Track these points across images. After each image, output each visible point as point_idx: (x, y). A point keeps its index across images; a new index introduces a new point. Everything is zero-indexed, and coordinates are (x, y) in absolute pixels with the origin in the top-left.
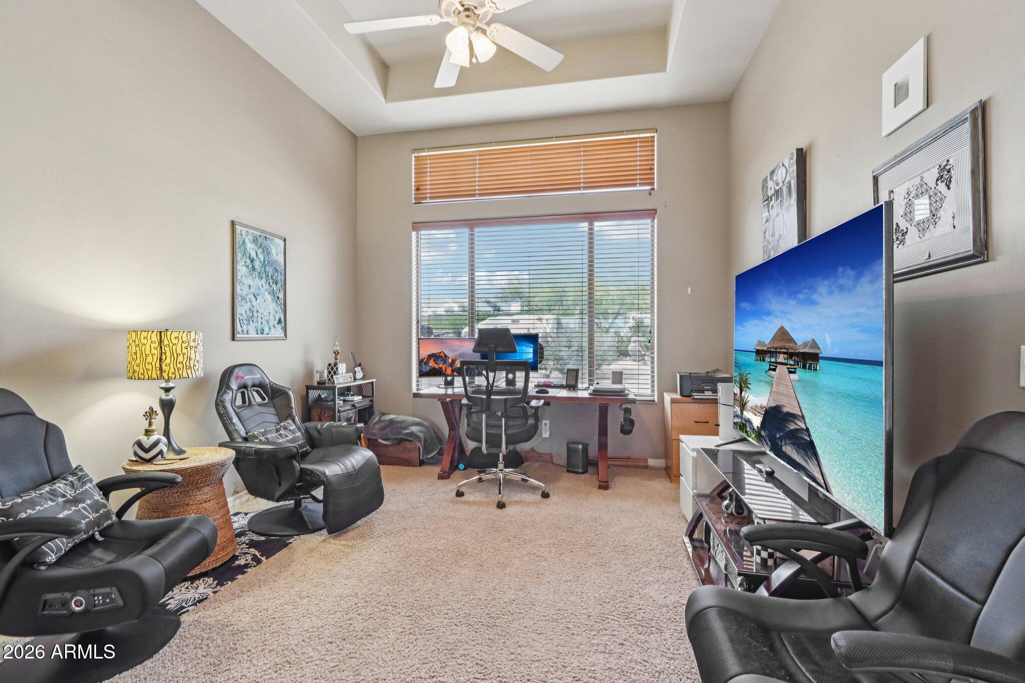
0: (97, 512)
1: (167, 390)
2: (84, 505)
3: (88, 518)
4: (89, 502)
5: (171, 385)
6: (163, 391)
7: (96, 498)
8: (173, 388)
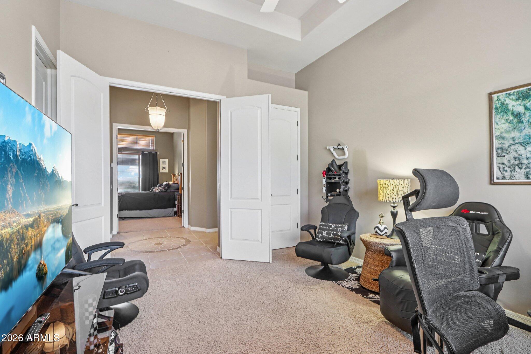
0: (335, 236)
1: (394, 207)
2: (333, 232)
3: (331, 236)
4: (334, 232)
5: (396, 205)
6: (392, 208)
7: (338, 233)
8: (396, 206)
